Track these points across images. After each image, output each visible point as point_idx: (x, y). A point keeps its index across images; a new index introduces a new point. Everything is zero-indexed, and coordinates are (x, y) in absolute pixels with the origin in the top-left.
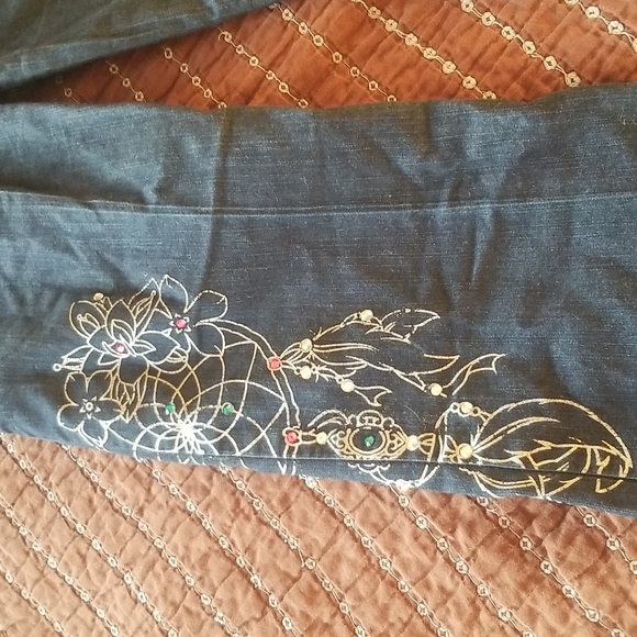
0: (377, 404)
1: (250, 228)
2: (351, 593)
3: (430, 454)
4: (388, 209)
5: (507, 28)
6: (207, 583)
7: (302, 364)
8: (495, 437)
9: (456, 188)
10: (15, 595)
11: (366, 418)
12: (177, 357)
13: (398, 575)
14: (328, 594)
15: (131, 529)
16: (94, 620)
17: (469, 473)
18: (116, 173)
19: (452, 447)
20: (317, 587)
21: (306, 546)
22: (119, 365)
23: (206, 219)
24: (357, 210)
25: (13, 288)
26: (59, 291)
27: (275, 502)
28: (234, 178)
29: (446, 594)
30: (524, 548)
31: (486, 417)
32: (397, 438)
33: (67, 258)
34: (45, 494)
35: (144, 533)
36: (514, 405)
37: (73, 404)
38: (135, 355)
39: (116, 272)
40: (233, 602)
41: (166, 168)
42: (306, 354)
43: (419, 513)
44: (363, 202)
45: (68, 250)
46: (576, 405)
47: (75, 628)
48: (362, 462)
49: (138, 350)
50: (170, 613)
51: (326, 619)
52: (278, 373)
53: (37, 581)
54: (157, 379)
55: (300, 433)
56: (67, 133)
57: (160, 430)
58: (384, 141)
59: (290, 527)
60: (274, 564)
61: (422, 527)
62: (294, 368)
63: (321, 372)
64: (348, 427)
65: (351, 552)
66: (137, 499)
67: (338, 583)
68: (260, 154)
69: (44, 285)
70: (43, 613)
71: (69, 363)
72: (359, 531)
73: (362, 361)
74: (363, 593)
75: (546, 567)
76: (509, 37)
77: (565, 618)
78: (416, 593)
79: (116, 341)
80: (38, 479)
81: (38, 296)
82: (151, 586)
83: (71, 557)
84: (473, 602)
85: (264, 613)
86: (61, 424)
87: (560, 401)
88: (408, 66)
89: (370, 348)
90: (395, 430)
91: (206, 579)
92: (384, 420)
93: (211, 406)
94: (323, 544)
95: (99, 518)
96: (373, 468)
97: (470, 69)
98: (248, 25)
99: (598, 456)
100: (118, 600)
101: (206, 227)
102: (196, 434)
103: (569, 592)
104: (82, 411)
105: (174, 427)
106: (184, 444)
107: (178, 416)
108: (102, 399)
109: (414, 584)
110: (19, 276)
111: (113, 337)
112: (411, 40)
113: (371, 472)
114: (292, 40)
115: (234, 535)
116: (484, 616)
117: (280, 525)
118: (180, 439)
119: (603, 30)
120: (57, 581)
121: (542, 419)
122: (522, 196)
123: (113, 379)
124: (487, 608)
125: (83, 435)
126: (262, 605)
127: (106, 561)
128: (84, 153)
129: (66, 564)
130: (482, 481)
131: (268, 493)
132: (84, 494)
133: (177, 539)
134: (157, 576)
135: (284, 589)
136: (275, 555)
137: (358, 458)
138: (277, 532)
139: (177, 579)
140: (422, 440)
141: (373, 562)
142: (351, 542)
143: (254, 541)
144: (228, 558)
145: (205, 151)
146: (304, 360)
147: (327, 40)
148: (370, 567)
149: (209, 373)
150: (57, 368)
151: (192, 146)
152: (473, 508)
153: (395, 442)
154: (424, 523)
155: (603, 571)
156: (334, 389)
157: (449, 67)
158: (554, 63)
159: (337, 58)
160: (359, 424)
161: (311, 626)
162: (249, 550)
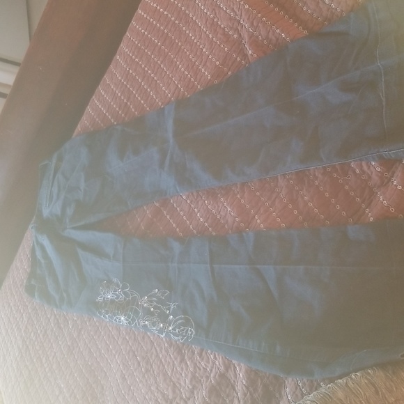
0: (157, 315)
2: (154, 362)
3: (164, 329)
6: (129, 358)
7: (145, 303)
8: (175, 325)
9: (172, 259)
11: (154, 318)
13: (162, 358)
14: (150, 363)
17: (170, 334)
19: (168, 327)
20: (148, 360)
22: (110, 300)
23: (121, 265)
29: (169, 363)
30: (182, 352)
31: (174, 320)
32: (159, 324)
36: (178, 317)
37: (101, 310)
38: (112, 298)
40: (134, 364)
42: (146, 300)
46: (189, 318)
51: (150, 369)
52: (140, 305)
55: (142, 321)
57: (117, 318)
62: (143, 304)
63: (148, 305)
64: (151, 320)
65: (154, 352)
67: (152, 359)
71: (99, 299)
72: (156, 346)
73: (155, 303)
75: (185, 357)
78: (165, 363)
84: (173, 365)
86: (99, 315)
87: (186, 316)
89: (157, 299)
90: (159, 322)
92: (157, 319)
93: (127, 312)
94: (150, 349)
99: (190, 331)
100: (114, 362)
101: (121, 267)
102: (124, 320)
105: (120, 317)
106: (123, 322)
107: (120, 315)
108: (106, 309)
109: (164, 360)
111: (107, 293)
117: (142, 344)
120: (104, 356)
125: (103, 318)
126: (139, 365)
129: (105, 352)
130: (172, 337)
134: (121, 356)
135: (143, 361)
139: (124, 357)
142: (155, 349)
143: (138, 348)
144: (133, 352)
148: (157, 356)
150: (97, 300)
156: (149, 309)
160: (153, 320)
161: (147, 371)
162: (137, 350)
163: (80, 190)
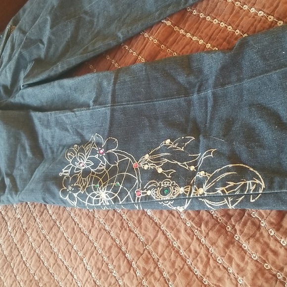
0: (170, 177)
1: (124, 111)
2: (162, 257)
3: (188, 194)
4: (175, 98)
5: (222, 23)
6: (110, 259)
7: (145, 164)
8: (212, 183)
9: (200, 87)
10: (47, 271)
11: (165, 182)
12: (101, 167)
13: (179, 248)
14: (153, 259)
15: (86, 239)
16: (72, 280)
17: (202, 200)
18: (83, 99)
19: (196, 190)
20: (149, 256)
21: (146, 239)
22: (81, 172)
23: (108, 109)
24: (164, 100)
25: (51, 148)
26: (64, 146)
27: (135, 222)
28: (118, 92)
29: (197, 253)
30: (228, 230)
31: (209, 176)
32: (176, 189)
33: (67, 133)
34: (59, 228)
35: (90, 240)
36: (220, 169)
37: (65, 188)
38: (87, 167)
39: (81, 136)
40: (119, 266)
41: (97, 93)
42: (146, 160)
43: (187, 220)
44: (166, 96)
45: (67, 130)
46: (244, 166)
47: (66, 284)
48: (163, 201)
49: (88, 165)
50: (97, 273)
51: (152, 270)
52: (137, 169)
53: (54, 264)
54: (94, 176)
55: (141, 191)
56: (70, 89)
57: (94, 195)
58: (172, 71)
59: (141, 232)
60: (135, 248)
61: (188, 225)
62: (142, 166)
63: (151, 166)
64: (158, 187)
65: (162, 240)
66: (89, 226)
67: (157, 254)
68: (126, 82)
69: (60, 145)
70: (56, 278)
71: (65, 172)
72: (166, 231)
73: (166, 160)
74: (166, 257)
75: (236, 237)
76: (222, 26)
77: (243, 259)
78: (186, 255)
79: (80, 161)
80: (58, 223)
81: (58, 149)
82: (91, 262)
83: (66, 253)
84: (207, 256)
85: (130, 270)
86: (61, 196)
87: (238, 165)
88: (187, 44)
89: (169, 154)
90: (176, 186)
91: (110, 257)
92: (172, 182)
93: (112, 184)
94: (152, 238)
95: (76, 236)
96: (168, 203)
97: (209, 41)
98: (133, 41)
99: (251, 185)
100: (80, 270)
101: (109, 112)
102: (106, 196)
103: (245, 247)
104: (68, 190)
105: (98, 193)
106: (103, 201)
107: (100, 189)
108: (75, 185)
109: (185, 251)
110: (53, 143)
111: (79, 160)
112: (188, 35)
113: (167, 205)
114: (147, 43)
115: (121, 238)
116: (211, 261)
117: (137, 231)
118: (101, 199)
119: (256, 15)
120: (61, 264)
121: (230, 173)
122: (223, 85)
123: (79, 177)
124: (212, 258)
125: (69, 200)
126: (129, 266)
127: (77, 254)
128: (75, 95)
129: (64, 256)
130: (207, 203)
131: (134, 219)
132: (72, 226)
133: (101, 241)
134: (94, 258)
135: (137, 258)
136: (135, 244)
137: (162, 199)
138: (136, 235)
139: (100, 258)
140: (185, 188)
141: (170, 243)
142: (162, 236)
143: (128, 239)
144: (118, 247)
145: (109, 84)
146: (146, 162)
147: (158, 40)
148: (169, 245)
149: (113, 172)
150: (61, 174)
151: (105, 83)
152: (208, 215)
153: (175, 191)
154: (189, 224)
155: (258, 235)
156: (154, 172)
157: (201, 42)
158: (239, 32)
159: (163, 47)
160: (162, 185)
161: (147, 273)
162: (126, 243)
163: (42, 43)
